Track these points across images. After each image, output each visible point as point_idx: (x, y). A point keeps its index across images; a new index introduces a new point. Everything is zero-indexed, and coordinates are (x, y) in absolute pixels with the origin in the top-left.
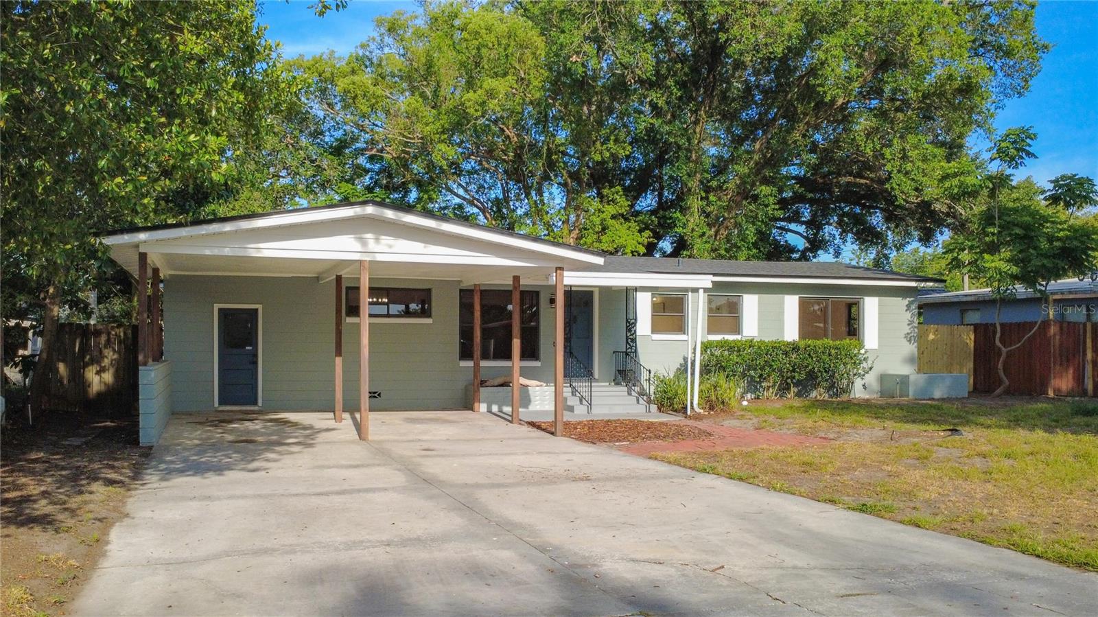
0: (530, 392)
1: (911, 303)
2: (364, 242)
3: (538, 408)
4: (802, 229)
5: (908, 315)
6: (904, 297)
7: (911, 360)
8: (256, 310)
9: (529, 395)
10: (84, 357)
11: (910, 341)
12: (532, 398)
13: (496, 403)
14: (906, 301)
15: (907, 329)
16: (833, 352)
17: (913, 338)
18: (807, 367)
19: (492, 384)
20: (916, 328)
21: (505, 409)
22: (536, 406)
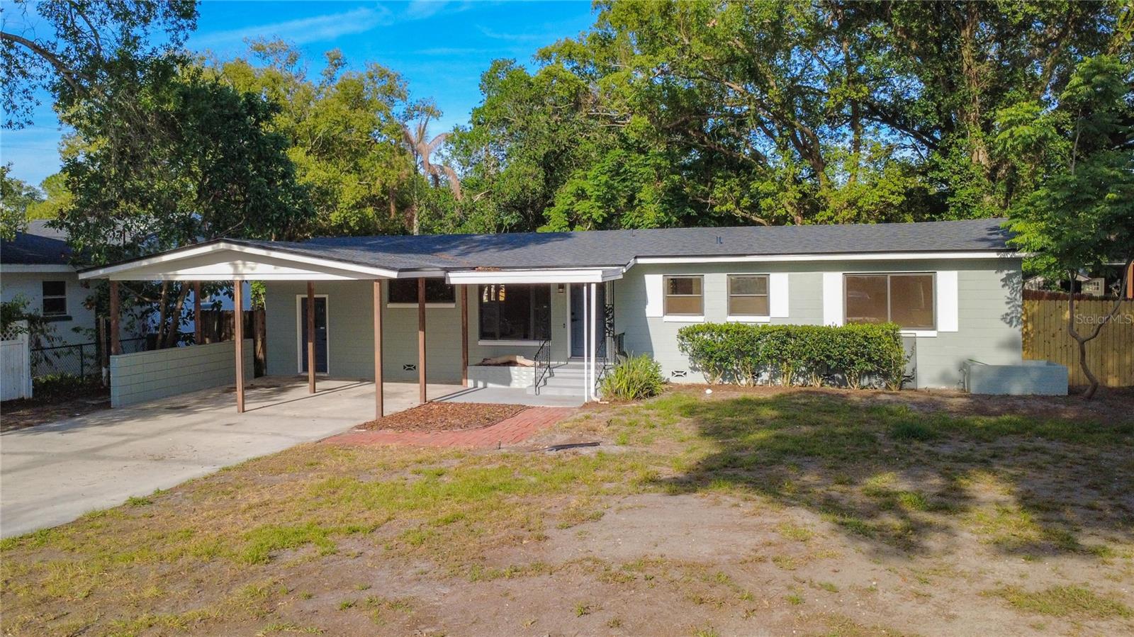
0: (515, 371)
1: (1009, 277)
3: (517, 386)
5: (1007, 291)
6: (1000, 269)
7: (1011, 345)
8: (325, 298)
9: (512, 375)
11: (1010, 323)
13: (480, 380)
14: (1003, 275)
15: (1006, 309)
17: (1014, 319)
19: (494, 362)
20: (1019, 306)
21: (490, 385)
22: (515, 384)
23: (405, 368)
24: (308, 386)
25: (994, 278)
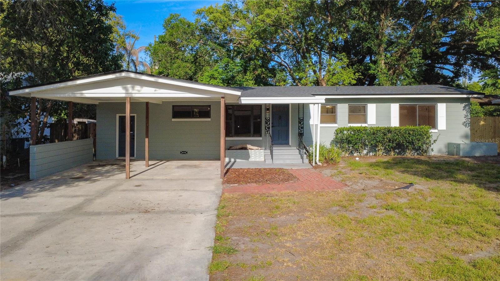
0: (250, 153)
1: (465, 106)
2: (126, 89)
3: (253, 160)
4: (451, 68)
5: (465, 112)
6: (462, 102)
7: (465, 136)
8: (134, 116)
9: (249, 154)
10: (66, 137)
11: (466, 126)
12: (250, 155)
13: (232, 157)
14: (463, 105)
15: (464, 120)
16: (411, 133)
17: (467, 124)
18: (396, 140)
19: (235, 148)
20: (469, 118)
21: (237, 160)
22: (252, 159)
23: (181, 153)
24: (144, 162)
25: (460, 106)
